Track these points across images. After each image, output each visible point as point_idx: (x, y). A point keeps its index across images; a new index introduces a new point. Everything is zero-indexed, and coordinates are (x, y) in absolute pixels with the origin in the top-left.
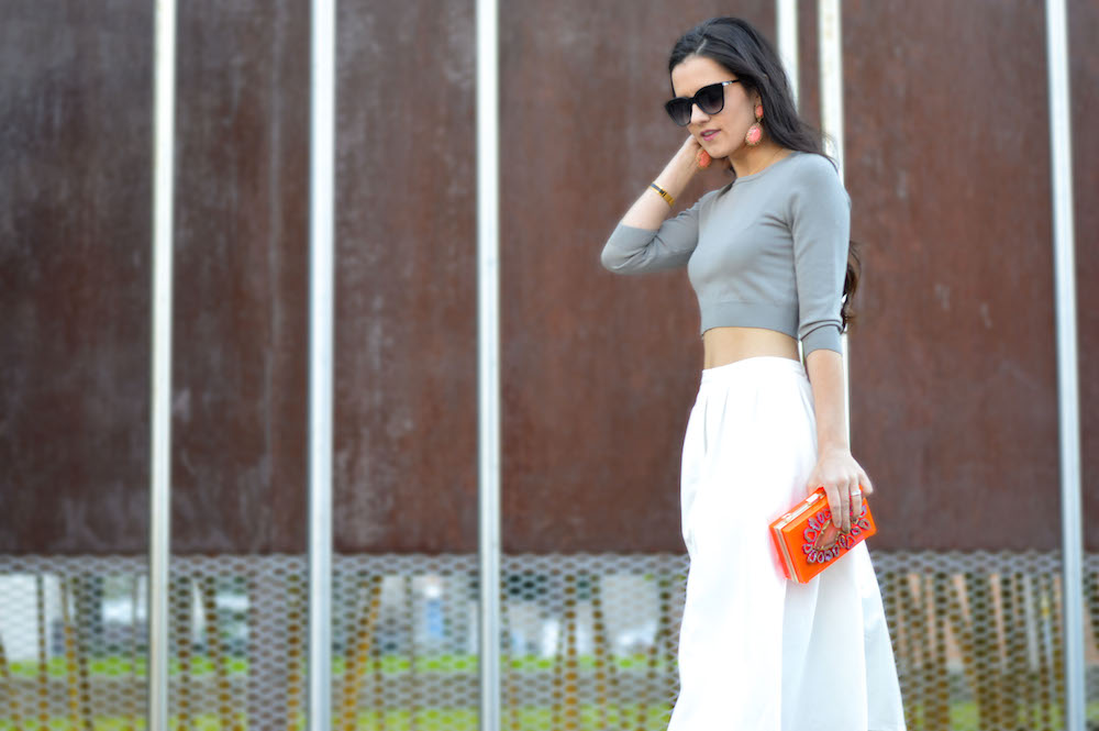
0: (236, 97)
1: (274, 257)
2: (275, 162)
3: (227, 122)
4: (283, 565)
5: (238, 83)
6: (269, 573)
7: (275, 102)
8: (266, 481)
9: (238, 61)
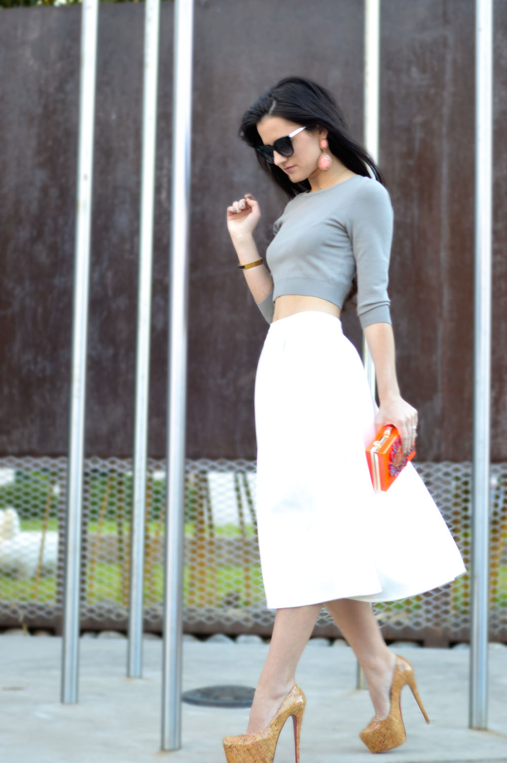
0: (417, 144)
1: (444, 255)
2: (444, 190)
3: (411, 162)
4: (450, 470)
5: (419, 135)
6: (440, 474)
7: (444, 148)
8: (438, 411)
9: (419, 119)
